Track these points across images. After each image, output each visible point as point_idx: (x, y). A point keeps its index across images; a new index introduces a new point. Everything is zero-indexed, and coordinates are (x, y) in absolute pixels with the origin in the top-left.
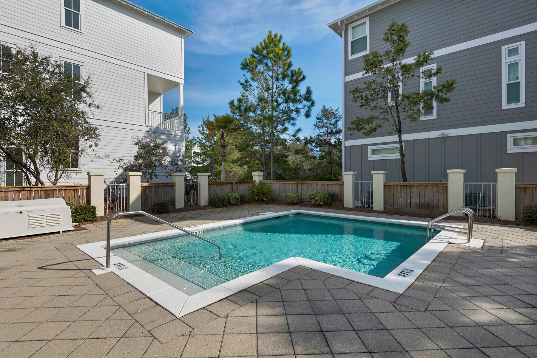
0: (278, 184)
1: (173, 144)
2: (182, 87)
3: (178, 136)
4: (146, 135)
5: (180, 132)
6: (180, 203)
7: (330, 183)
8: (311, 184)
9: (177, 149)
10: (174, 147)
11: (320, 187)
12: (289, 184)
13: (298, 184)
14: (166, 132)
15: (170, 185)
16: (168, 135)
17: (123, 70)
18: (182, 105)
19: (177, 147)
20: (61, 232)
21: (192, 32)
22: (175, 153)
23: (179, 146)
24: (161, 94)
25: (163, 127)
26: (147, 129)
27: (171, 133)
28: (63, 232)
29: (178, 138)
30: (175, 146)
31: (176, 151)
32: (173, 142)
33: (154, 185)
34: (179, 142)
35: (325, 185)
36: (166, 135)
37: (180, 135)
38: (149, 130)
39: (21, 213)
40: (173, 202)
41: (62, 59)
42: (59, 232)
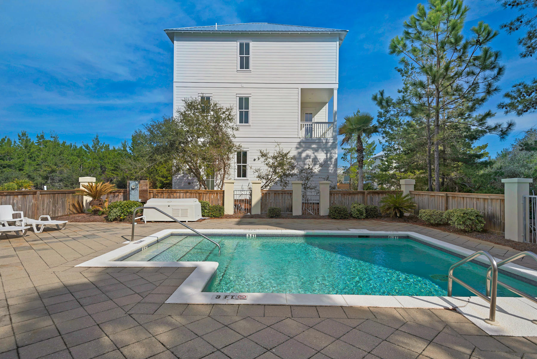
0: (427, 196)
1: (324, 152)
2: (336, 92)
3: (330, 144)
4: (298, 146)
5: (332, 139)
6: (297, 211)
7: (488, 197)
8: (463, 198)
9: (328, 157)
10: (325, 155)
11: (475, 203)
12: (438, 196)
13: (447, 197)
14: (317, 141)
15: (288, 192)
16: (319, 144)
17: (281, 92)
18: (335, 111)
19: (329, 155)
20: (187, 222)
21: (346, 31)
22: (326, 161)
23: (331, 153)
24: (327, 103)
25: (315, 136)
26: (299, 140)
27: (322, 141)
28: (188, 221)
29: (329, 146)
30: (326, 153)
31: (327, 158)
32: (324, 150)
33: (273, 192)
34: (330, 149)
35: (481, 199)
36: (317, 144)
37: (332, 142)
38: (301, 141)
39: (169, 206)
40: (290, 209)
41: (238, 95)
42: (186, 221)
